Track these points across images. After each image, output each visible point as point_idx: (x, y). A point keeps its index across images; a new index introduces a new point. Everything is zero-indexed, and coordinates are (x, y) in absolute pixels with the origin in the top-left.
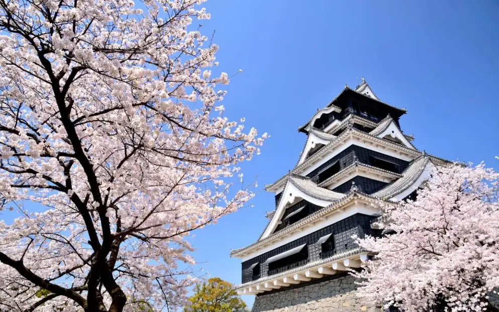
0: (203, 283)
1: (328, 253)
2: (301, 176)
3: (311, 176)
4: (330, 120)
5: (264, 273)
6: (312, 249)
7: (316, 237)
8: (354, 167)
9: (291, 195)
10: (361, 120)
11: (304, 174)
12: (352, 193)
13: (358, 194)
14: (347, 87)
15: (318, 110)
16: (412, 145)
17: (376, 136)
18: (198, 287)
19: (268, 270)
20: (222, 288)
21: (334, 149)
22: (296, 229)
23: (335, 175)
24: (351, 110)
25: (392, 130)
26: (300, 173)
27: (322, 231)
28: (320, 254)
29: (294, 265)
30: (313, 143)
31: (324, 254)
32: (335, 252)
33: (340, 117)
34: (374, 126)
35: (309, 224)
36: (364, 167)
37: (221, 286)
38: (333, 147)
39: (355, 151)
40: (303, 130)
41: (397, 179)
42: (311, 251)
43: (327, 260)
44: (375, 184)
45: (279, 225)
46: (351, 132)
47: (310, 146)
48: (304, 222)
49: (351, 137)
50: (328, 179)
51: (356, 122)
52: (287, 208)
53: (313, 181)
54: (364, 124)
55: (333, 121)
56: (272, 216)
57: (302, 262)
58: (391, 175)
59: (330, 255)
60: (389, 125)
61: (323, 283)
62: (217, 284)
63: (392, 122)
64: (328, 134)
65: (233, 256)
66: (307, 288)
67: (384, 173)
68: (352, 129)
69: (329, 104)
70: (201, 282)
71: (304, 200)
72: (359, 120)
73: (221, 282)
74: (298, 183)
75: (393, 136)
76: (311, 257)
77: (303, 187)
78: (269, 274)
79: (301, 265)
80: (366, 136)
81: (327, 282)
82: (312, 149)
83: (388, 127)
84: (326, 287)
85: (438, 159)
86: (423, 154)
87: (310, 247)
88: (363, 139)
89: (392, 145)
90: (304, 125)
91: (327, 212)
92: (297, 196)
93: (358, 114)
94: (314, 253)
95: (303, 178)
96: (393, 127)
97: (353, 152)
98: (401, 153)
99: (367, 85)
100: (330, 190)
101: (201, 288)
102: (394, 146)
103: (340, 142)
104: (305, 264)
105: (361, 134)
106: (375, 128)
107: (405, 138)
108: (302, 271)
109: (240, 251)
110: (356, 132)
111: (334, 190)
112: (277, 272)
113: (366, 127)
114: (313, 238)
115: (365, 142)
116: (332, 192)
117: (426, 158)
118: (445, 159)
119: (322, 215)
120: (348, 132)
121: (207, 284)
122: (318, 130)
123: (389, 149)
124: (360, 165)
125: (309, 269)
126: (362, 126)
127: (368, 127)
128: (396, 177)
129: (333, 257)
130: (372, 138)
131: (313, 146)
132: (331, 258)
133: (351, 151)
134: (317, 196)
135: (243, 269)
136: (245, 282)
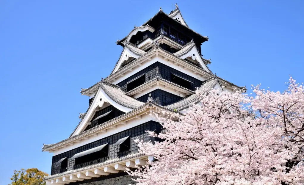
0: (21, 172)
1: (124, 153)
2: (112, 84)
3: (121, 84)
4: (144, 38)
5: (70, 167)
6: (112, 149)
7: (116, 138)
8: (156, 81)
9: (101, 100)
10: (169, 41)
11: (115, 83)
12: (148, 103)
13: (152, 105)
14: (161, 11)
15: (135, 27)
16: (208, 68)
17: (178, 57)
18: (16, 176)
19: (74, 164)
20: (39, 178)
21: (142, 63)
22: (100, 130)
23: (140, 86)
24: (162, 31)
25: (194, 53)
26: (113, 81)
27: (122, 133)
28: (118, 153)
29: (96, 161)
30: (126, 56)
31: (121, 153)
32: (130, 152)
33: (153, 36)
34: (180, 48)
35: (111, 127)
36: (164, 82)
37: (39, 176)
38: (142, 62)
39: (159, 67)
40: (120, 43)
41: (191, 95)
42: (111, 150)
43: (122, 158)
44: (172, 98)
45: (89, 125)
46: (157, 50)
47: (124, 58)
48: (107, 125)
49: (157, 55)
50: (134, 89)
51: (164, 43)
52: (97, 111)
53: (122, 89)
54: (172, 45)
55: (146, 39)
56: (82, 117)
57: (103, 159)
58: (186, 91)
59: (126, 154)
60: (191, 49)
61: (118, 178)
62: (35, 174)
63: (194, 47)
64: (141, 50)
65: (45, 150)
66: (105, 181)
67: (180, 88)
68: (158, 48)
69: (145, 23)
70: (20, 172)
71: (111, 105)
72: (167, 41)
73: (38, 173)
74: (108, 90)
75: (194, 58)
76: (110, 155)
77: (112, 94)
78: (75, 168)
79: (102, 161)
80: (170, 56)
81: (121, 177)
82: (125, 61)
83: (190, 50)
84: (120, 181)
85: (226, 81)
86: (214, 76)
87: (110, 147)
88: (167, 57)
89: (190, 66)
90: (122, 39)
91: (126, 118)
92: (106, 101)
93: (168, 36)
94: (113, 152)
95: (114, 86)
96: (194, 51)
97: (157, 68)
98: (197, 74)
99: (179, 12)
100: (135, 98)
101: (19, 177)
102: (192, 67)
103: (148, 58)
104: (105, 161)
105: (166, 53)
106: (180, 50)
107: (203, 61)
108: (101, 167)
109: (51, 146)
110: (161, 51)
111: (138, 99)
112: (82, 167)
113: (173, 48)
114: (114, 139)
115: (168, 60)
116: (136, 101)
117: (215, 79)
118: (231, 82)
119: (122, 120)
120: (155, 51)
121: (25, 174)
122: (133, 45)
123: (188, 69)
124: (160, 79)
125: (107, 165)
126: (169, 46)
127: (175, 48)
128: (190, 93)
129: (128, 156)
130: (174, 58)
131: (127, 59)
132: (126, 157)
133: (155, 67)
134: (121, 103)
135: (53, 163)
136: (53, 174)
